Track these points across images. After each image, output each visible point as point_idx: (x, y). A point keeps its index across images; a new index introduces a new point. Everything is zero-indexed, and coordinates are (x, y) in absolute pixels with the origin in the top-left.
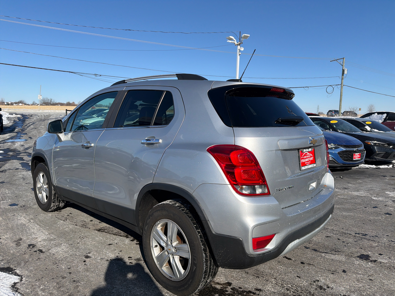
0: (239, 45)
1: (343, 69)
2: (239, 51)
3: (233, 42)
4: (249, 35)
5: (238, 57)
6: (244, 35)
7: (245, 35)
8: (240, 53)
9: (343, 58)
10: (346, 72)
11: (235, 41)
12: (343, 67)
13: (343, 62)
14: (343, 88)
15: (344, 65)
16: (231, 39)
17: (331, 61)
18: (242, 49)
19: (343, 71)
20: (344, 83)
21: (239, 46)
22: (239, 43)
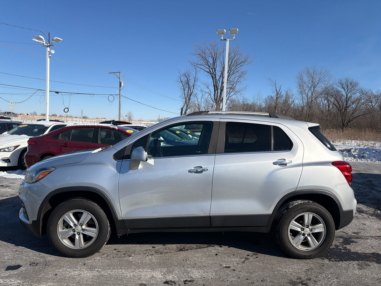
0: (49, 46)
1: (120, 82)
2: (48, 53)
3: (42, 42)
4: (62, 40)
5: (48, 60)
6: (56, 38)
7: (58, 38)
8: (51, 56)
9: (120, 72)
10: (122, 85)
11: (44, 41)
12: (120, 80)
13: (120, 76)
14: (121, 97)
15: (121, 78)
16: (41, 39)
17: (109, 73)
18: (53, 52)
19: (120, 83)
20: (121, 94)
21: (49, 48)
22: (48, 44)
